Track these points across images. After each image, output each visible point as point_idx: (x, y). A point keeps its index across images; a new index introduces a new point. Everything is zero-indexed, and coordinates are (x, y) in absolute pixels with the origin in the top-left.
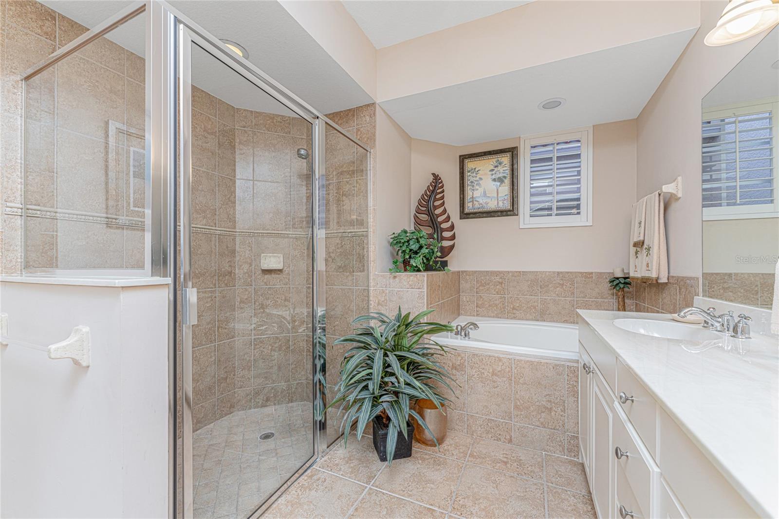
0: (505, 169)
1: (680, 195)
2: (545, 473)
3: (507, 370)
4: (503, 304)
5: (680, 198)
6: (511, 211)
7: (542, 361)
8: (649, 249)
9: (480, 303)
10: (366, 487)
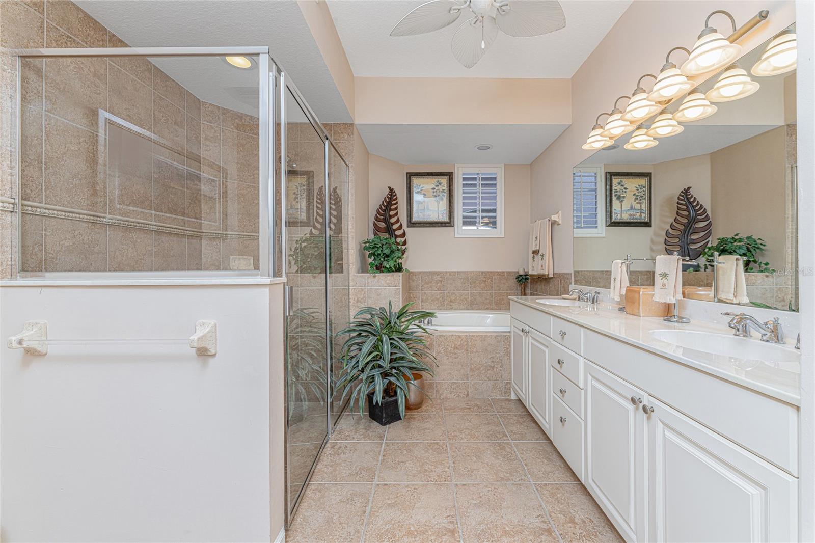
0: (443, 188)
1: (560, 223)
2: (495, 409)
3: (465, 343)
4: (443, 298)
5: (560, 224)
6: (449, 224)
7: (489, 334)
8: (542, 255)
9: (425, 298)
10: (382, 443)
